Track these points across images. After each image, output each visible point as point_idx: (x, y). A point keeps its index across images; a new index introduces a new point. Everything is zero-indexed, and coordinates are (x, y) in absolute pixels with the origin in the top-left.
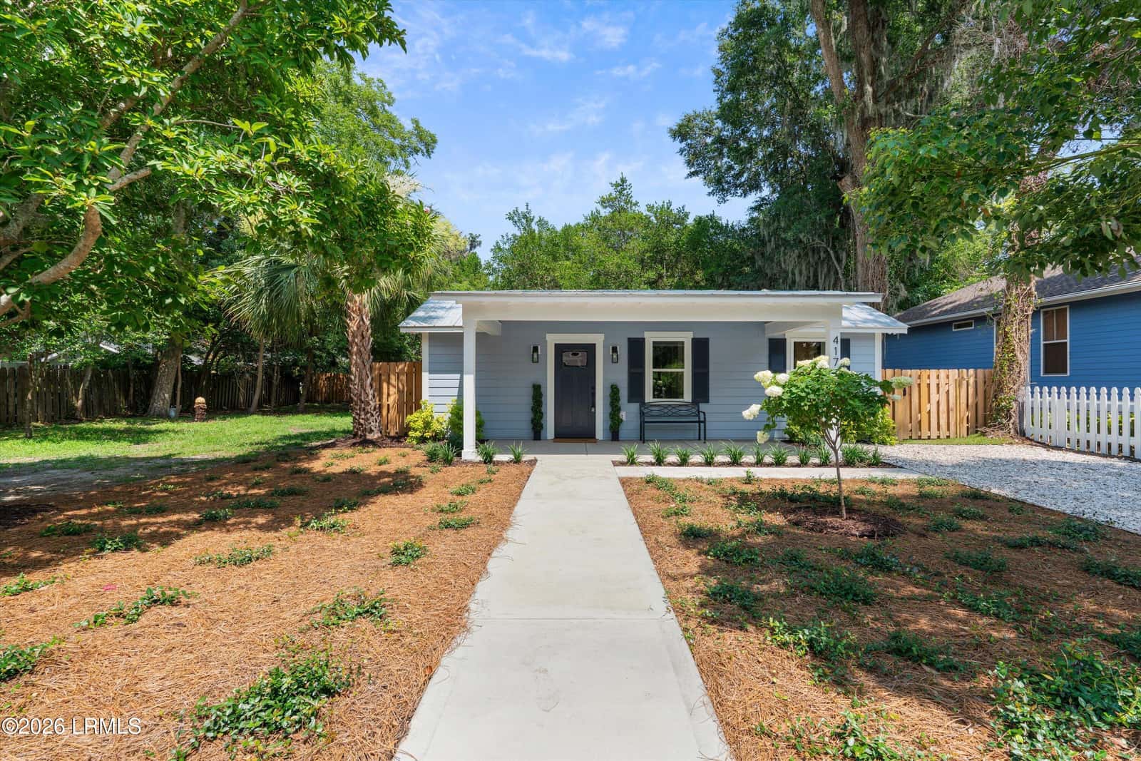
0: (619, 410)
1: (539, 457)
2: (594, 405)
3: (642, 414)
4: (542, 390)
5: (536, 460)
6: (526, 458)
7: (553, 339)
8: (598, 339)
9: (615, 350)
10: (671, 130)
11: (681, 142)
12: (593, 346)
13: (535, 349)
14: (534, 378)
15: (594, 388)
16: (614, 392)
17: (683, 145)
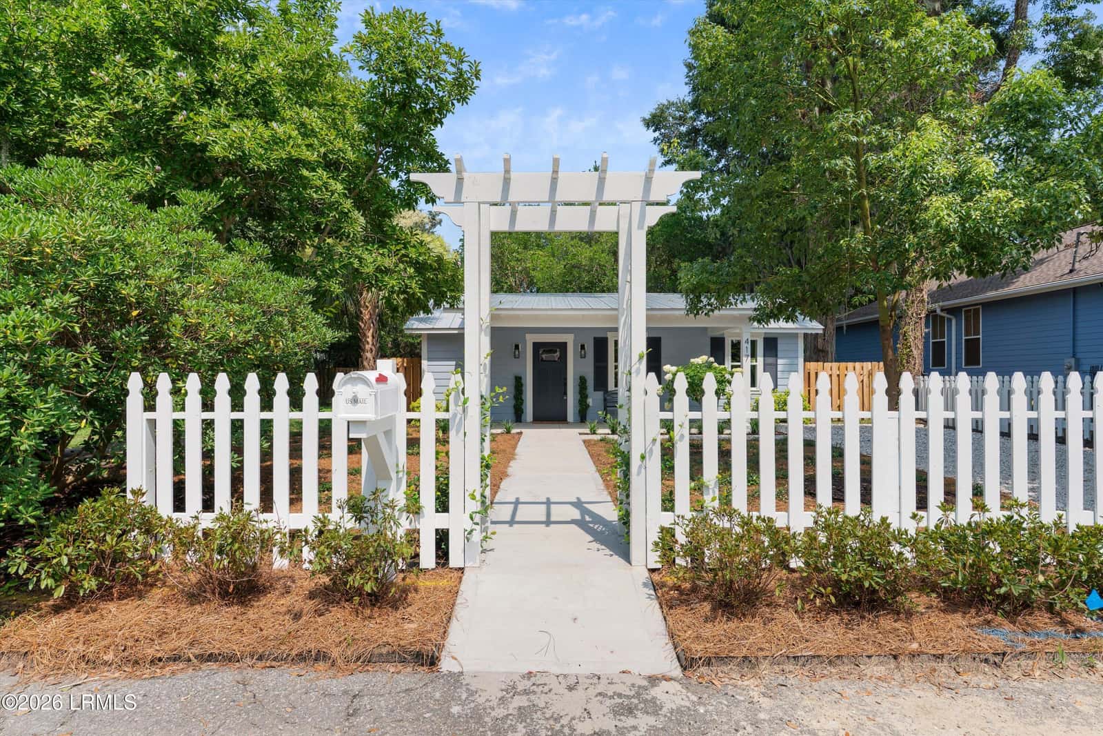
0: (586, 397)
1: (523, 430)
2: (565, 393)
3: (605, 400)
4: (523, 381)
5: (521, 433)
6: (514, 431)
7: (531, 339)
8: (569, 339)
9: (583, 347)
10: (644, 120)
11: (654, 131)
12: (565, 344)
13: (517, 347)
14: (517, 372)
15: (566, 379)
16: (582, 382)
17: (657, 134)
